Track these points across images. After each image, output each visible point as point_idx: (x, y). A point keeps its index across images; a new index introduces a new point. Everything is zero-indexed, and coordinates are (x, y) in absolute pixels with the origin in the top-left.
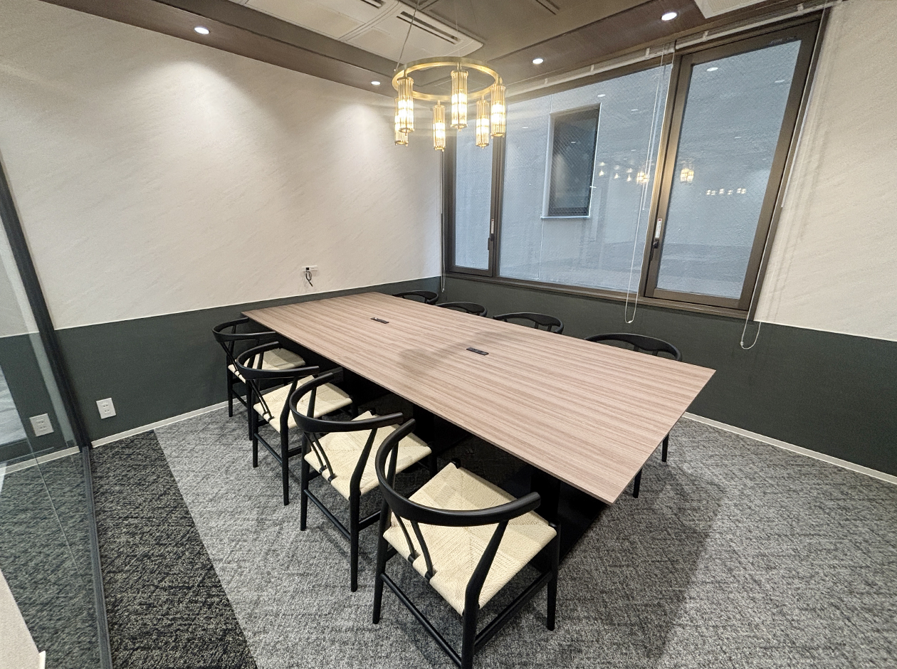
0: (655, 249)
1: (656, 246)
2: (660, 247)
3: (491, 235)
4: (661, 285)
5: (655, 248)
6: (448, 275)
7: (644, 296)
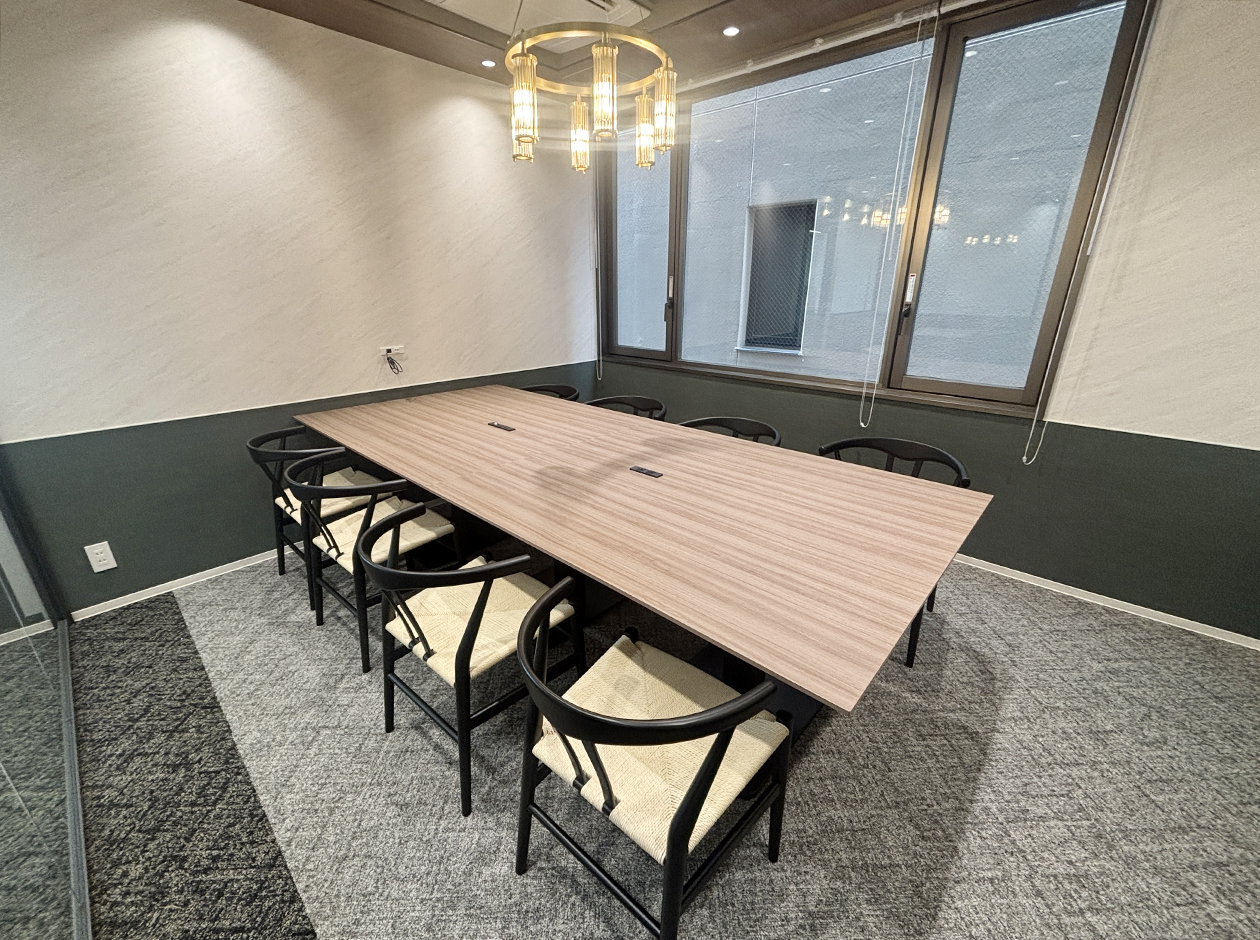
0: (905, 319)
1: (907, 314)
2: (911, 316)
3: (668, 298)
4: (912, 371)
5: (904, 317)
6: (606, 359)
7: (889, 387)
